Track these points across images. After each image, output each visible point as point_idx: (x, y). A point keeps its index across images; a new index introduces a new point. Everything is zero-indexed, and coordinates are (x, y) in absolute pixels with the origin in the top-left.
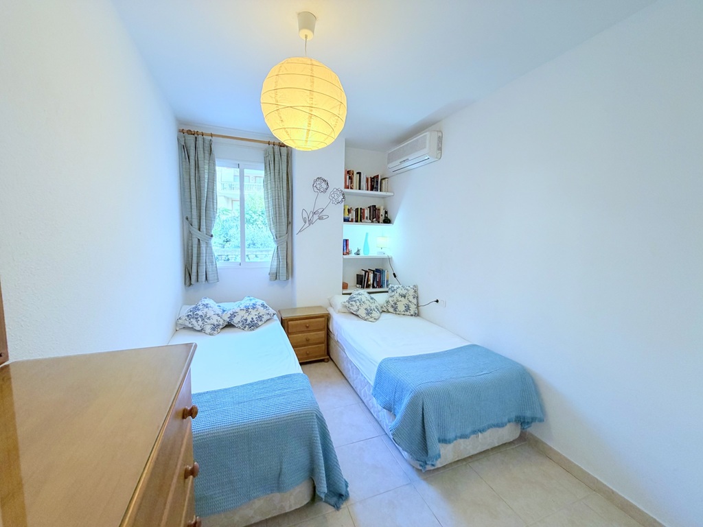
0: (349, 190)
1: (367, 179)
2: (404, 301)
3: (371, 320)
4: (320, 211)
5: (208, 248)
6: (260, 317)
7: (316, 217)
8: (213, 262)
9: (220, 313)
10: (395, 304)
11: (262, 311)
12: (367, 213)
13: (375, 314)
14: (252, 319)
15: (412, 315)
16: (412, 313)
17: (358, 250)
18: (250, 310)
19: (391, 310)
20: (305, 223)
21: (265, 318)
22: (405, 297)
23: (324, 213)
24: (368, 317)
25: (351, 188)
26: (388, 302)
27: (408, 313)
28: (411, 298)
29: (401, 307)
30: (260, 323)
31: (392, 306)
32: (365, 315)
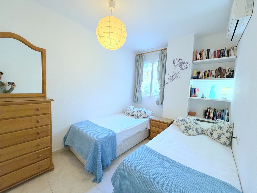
0: (199, 61)
1: (215, 52)
2: (219, 131)
3: (185, 133)
4: (176, 74)
5: (139, 90)
6: (141, 115)
7: (174, 77)
8: (140, 95)
9: (132, 110)
10: (212, 131)
11: (143, 113)
12: (213, 73)
13: (191, 132)
14: (138, 115)
15: (222, 144)
16: (222, 142)
17: (203, 95)
18: (138, 112)
19: (209, 134)
20: (169, 80)
21: (143, 116)
22: (221, 129)
23: (179, 75)
24: (185, 131)
25: (200, 59)
26: (209, 129)
27: (219, 141)
28: (225, 131)
29: (215, 135)
30: (140, 117)
31: (210, 132)
32: (183, 130)
